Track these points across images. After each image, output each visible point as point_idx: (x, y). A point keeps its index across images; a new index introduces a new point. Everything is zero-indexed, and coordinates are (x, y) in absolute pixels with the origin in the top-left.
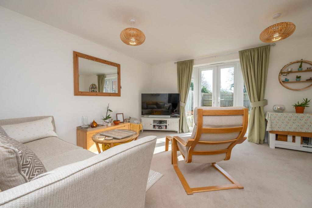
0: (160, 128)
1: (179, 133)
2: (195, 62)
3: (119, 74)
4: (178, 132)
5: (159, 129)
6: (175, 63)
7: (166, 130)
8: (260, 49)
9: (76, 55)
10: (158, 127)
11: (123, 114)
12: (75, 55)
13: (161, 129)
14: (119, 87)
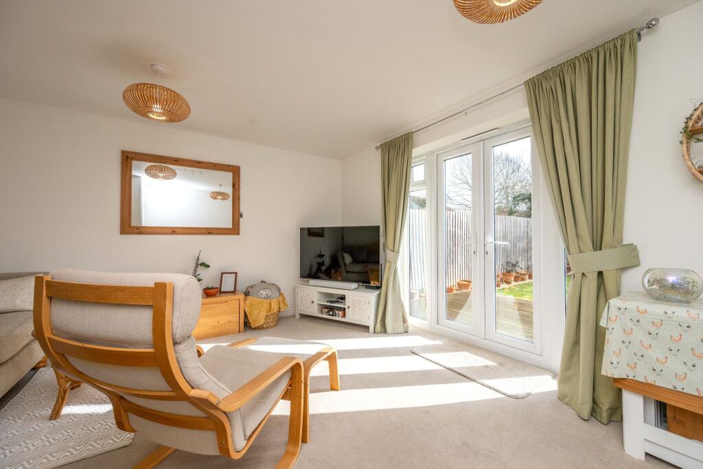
0: (331, 313)
1: (375, 332)
2: (416, 137)
3: (237, 186)
4: (371, 329)
5: (329, 315)
6: (377, 148)
7: (343, 320)
8: (594, 55)
9: (128, 157)
10: (327, 310)
11: (236, 273)
12: (125, 157)
13: (333, 315)
14: (237, 215)
